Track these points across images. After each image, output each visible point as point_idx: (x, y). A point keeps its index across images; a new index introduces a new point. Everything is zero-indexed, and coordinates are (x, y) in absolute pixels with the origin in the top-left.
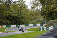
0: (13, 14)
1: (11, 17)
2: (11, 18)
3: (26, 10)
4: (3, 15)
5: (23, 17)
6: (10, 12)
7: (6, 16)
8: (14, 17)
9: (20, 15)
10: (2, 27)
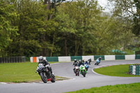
0: (65, 29)
1: (60, 35)
2: (59, 38)
3: (99, 18)
4: (39, 30)
5: (89, 35)
6: (56, 24)
7: (46, 33)
8: (66, 36)
9: (83, 30)
10: (35, 60)
